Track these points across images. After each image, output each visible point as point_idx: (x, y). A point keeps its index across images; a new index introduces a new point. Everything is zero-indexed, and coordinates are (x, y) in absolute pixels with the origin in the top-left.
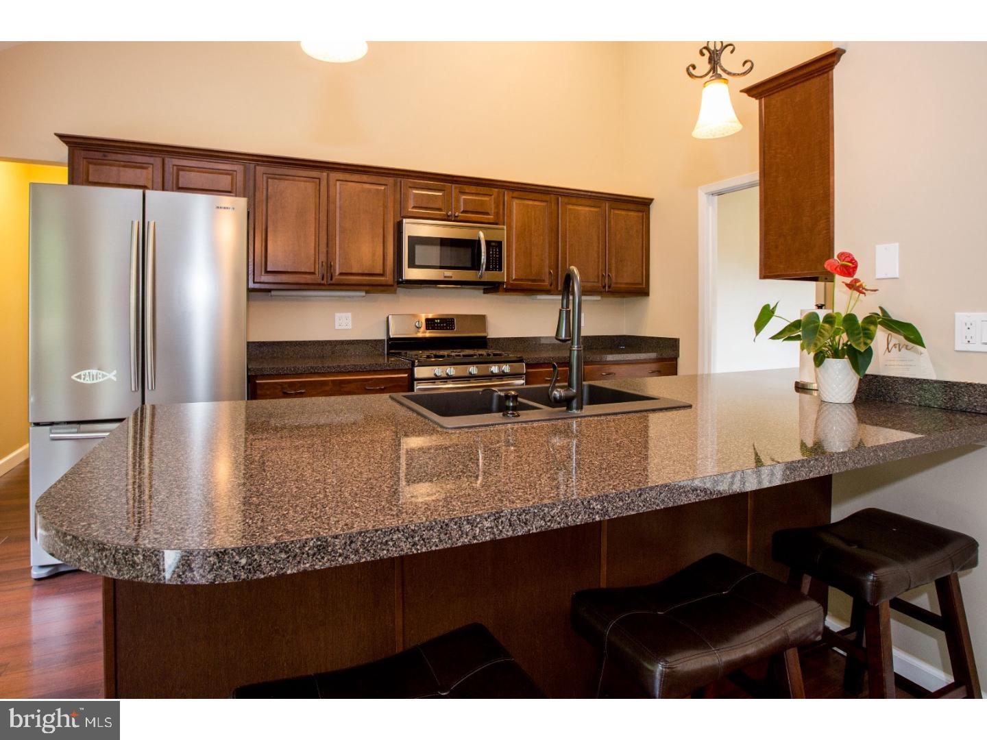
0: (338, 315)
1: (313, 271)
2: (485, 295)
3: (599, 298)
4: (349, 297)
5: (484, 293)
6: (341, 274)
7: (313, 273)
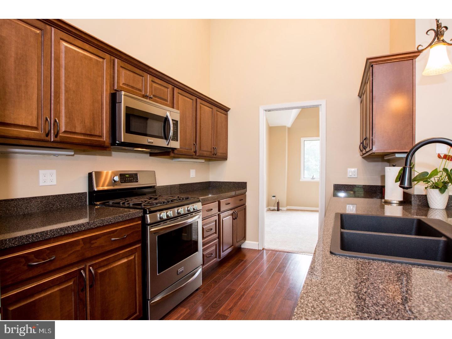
0: (41, 172)
1: (35, 125)
2: (151, 157)
3: (203, 161)
4: (54, 155)
5: (150, 156)
6: (65, 132)
7: (36, 128)
